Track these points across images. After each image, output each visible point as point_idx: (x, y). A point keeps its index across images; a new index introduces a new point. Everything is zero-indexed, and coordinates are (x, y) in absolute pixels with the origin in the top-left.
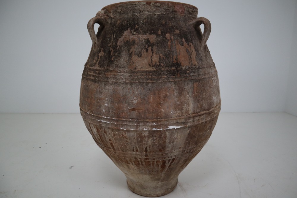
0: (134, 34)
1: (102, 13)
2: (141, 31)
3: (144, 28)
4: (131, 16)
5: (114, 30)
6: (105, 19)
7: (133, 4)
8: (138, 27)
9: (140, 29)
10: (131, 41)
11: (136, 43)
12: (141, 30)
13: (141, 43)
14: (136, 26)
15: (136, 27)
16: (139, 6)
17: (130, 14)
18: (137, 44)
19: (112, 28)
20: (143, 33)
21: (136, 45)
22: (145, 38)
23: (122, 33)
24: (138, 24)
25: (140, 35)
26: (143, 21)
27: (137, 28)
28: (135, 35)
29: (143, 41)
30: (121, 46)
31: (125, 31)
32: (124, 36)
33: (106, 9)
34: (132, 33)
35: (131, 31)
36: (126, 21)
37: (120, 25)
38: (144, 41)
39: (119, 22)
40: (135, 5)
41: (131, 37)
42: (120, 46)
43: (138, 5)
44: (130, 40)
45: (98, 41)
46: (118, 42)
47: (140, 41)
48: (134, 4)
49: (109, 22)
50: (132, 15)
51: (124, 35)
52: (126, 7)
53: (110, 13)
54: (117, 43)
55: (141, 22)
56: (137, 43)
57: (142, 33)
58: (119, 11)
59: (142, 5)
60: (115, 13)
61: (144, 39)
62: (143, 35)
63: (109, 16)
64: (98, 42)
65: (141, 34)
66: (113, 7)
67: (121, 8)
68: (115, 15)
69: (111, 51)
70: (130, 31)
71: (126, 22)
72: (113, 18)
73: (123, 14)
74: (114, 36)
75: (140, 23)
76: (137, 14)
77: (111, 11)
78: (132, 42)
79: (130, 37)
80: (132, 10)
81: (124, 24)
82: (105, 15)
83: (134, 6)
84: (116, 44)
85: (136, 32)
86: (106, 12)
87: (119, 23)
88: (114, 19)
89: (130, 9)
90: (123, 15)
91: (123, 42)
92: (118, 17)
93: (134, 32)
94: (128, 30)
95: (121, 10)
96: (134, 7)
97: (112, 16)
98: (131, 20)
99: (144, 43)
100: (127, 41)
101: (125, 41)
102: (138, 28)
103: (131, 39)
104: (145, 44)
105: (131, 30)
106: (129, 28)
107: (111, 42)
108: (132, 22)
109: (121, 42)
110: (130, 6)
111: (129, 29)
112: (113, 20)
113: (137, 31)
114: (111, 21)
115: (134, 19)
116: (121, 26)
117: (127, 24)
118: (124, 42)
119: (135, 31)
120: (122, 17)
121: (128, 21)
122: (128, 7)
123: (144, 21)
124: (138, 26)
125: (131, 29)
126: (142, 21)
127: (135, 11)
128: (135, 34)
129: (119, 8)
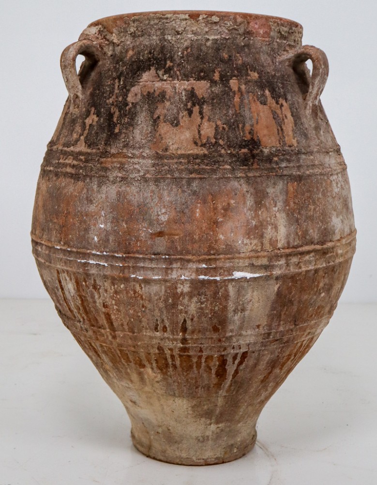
0: (162, 80)
1: (94, 33)
2: (178, 72)
3: (184, 67)
4: (158, 42)
5: (121, 69)
6: (100, 46)
7: (161, 18)
8: (172, 64)
9: (175, 69)
10: (157, 93)
11: (167, 97)
12: (179, 70)
13: (177, 98)
14: (169, 63)
15: (167, 65)
16: (174, 22)
17: (154, 37)
18: (169, 100)
19: (115, 67)
20: (182, 77)
21: (167, 101)
22: (186, 87)
23: (138, 76)
24: (172, 59)
25: (175, 82)
26: (183, 53)
27: (169, 67)
28: (165, 80)
29: (181, 93)
30: (137, 103)
31: (145, 72)
32: (141, 84)
33: (102, 25)
34: (159, 77)
35: (157, 73)
36: (146, 52)
37: (133, 59)
38: (184, 93)
39: (131, 53)
40: (167, 18)
41: (156, 85)
42: (132, 103)
43: (172, 19)
44: (154, 90)
45: (83, 93)
46: (129, 95)
47: (176, 93)
48: (165, 16)
49: (110, 53)
50: (160, 40)
51: (141, 80)
52: (147, 22)
53: (112, 33)
54: (127, 96)
55: (178, 56)
56: (170, 97)
57: (180, 78)
58: (132, 30)
59: (181, 20)
60: (122, 34)
61: (185, 89)
62: (182, 82)
63: (108, 40)
64: (82, 95)
65: (178, 80)
66: (118, 22)
67: (135, 25)
68: (122, 38)
69: (114, 113)
70: (155, 72)
71: (147, 53)
72: (118, 45)
73: (139, 36)
74: (119, 82)
75: (176, 56)
76: (170, 38)
77: (114, 30)
78: (159, 96)
79: (154, 85)
80: (159, 29)
81: (141, 58)
82: (99, 37)
83: (164, 20)
84: (126, 100)
85: (167, 75)
86: (102, 31)
87: (132, 57)
88: (120, 47)
89: (155, 27)
90: (141, 39)
91: (139, 95)
92: (128, 43)
93: (163, 75)
94: (151, 71)
95: (135, 29)
96: (163, 23)
97: (115, 41)
98: (158, 49)
99: (184, 98)
100: (149, 92)
101: (145, 94)
102: (173, 66)
103: (156, 89)
104: (186, 100)
105: (156, 71)
106: (153, 66)
107: (113, 95)
108: (159, 55)
109: (136, 95)
110: (156, 21)
111: (153, 68)
112: (118, 49)
113: (170, 73)
114: (114, 50)
115: (163, 48)
116: (136, 61)
117: (149, 58)
118: (141, 95)
119: (165, 73)
120: (138, 44)
121: (150, 53)
122: (152, 23)
123: (185, 52)
124: (171, 62)
125: (157, 69)
126: (180, 53)
127: (167, 32)
128: (165, 78)
129: (133, 25)
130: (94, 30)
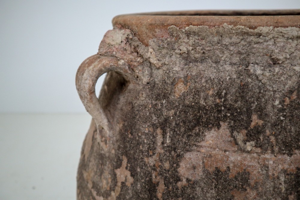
0: (243, 151)
1: (119, 41)
2: (273, 139)
3: (285, 129)
4: (235, 76)
5: (165, 113)
6: (130, 66)
7: (247, 34)
8: (261, 122)
9: (268, 132)
10: (233, 173)
11: (252, 182)
12: (275, 136)
13: (269, 185)
14: (255, 120)
15: (253, 124)
16: (271, 43)
17: (228, 67)
18: (255, 188)
19: (156, 104)
20: (280, 148)
21: (252, 188)
22: (286, 166)
23: (197, 135)
24: (262, 113)
25: (267, 156)
26: (282, 102)
27: (256, 127)
28: (248, 152)
29: (278, 178)
30: (196, 183)
31: (210, 129)
32: (203, 150)
33: (132, 30)
34: (236, 144)
35: (232, 136)
36: (211, 92)
37: (187, 102)
38: (282, 179)
39: (181, 88)
40: (259, 35)
41: (232, 158)
42: (188, 180)
43: (271, 36)
44: (228, 167)
46: (182, 164)
47: (268, 176)
48: (256, 31)
49: (145, 80)
50: (239, 73)
51: (203, 144)
52: (216, 39)
53: (147, 45)
54: (178, 165)
55: (273, 106)
56: (256, 183)
57: (276, 149)
58: (184, 49)
59: (288, 38)
60: (164, 51)
61: (285, 171)
62: (280, 157)
63: (141, 56)
65: (273, 152)
68: (164, 57)
69: (158, 184)
70: (228, 132)
71: (213, 95)
72: (158, 68)
74: (164, 134)
75: (269, 107)
76: (259, 72)
77: (151, 42)
78: (236, 178)
79: (228, 157)
80: (239, 53)
81: (202, 102)
83: (252, 38)
84: (175, 170)
85: (253, 143)
86: (131, 39)
87: (184, 96)
88: (161, 72)
89: (232, 48)
90: (201, 67)
91: (200, 170)
92: (176, 69)
93: (245, 142)
94: (221, 130)
95: (191, 48)
96: (250, 43)
97: (153, 60)
98: (234, 90)
99: (283, 187)
100: (218, 170)
101: (211, 170)
102: (264, 126)
103: (231, 165)
104: (287, 190)
105: (232, 133)
106: (224, 121)
107: (154, 154)
108: (236, 101)
109: (194, 168)
110: (235, 39)
111: (224, 125)
112: (159, 75)
113: (258, 139)
114: (151, 75)
115: (243, 88)
116: (192, 107)
117: (217, 105)
118: (204, 171)
119: (249, 137)
120: (194, 74)
121: (219, 95)
122: (226, 41)
123: (287, 100)
124: (260, 117)
125: (232, 129)
126: (277, 102)
127: (252, 59)
128: (249, 148)
129: (186, 40)
130: (120, 36)
